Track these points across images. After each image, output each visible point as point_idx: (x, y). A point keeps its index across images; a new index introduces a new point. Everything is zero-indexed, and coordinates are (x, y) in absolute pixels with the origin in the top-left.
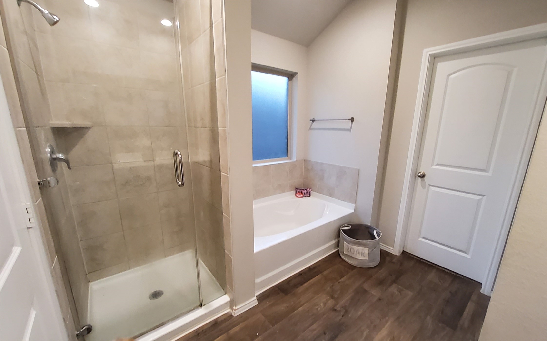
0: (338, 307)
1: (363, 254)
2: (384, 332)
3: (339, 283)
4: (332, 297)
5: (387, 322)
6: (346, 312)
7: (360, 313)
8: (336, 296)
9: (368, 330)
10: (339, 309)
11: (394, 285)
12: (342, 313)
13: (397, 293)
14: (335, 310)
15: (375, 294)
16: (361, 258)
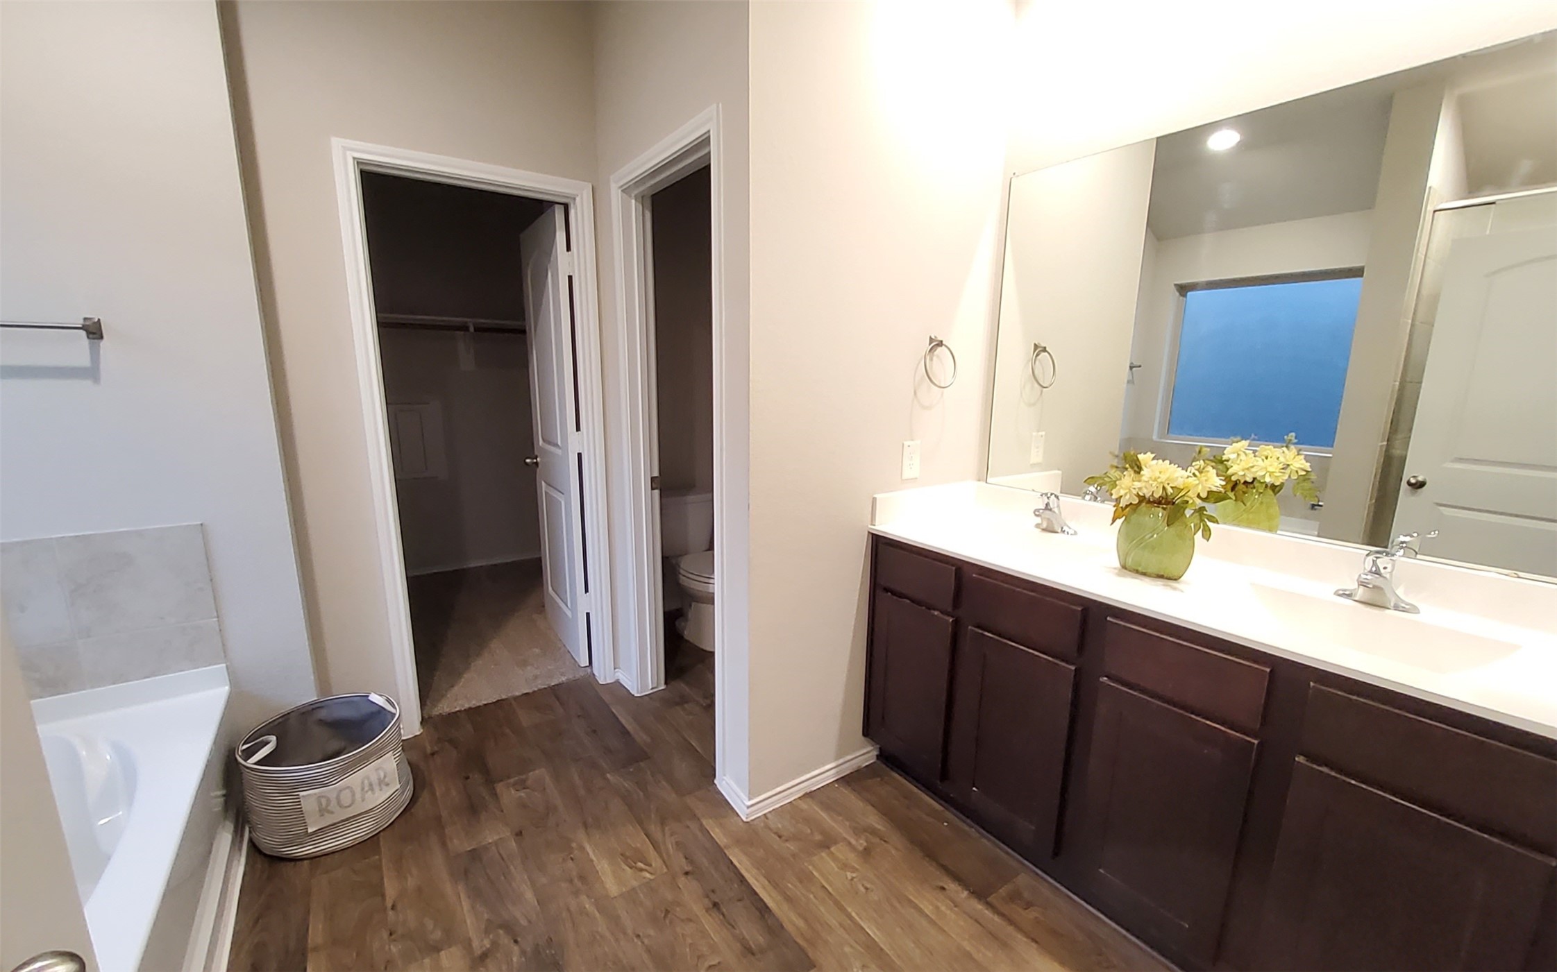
0: (480, 943)
1: (383, 783)
2: (603, 867)
3: (393, 907)
4: (436, 949)
5: (582, 848)
6: (510, 929)
7: (529, 895)
8: (438, 935)
9: (583, 898)
10: (487, 944)
11: (499, 787)
12: (505, 940)
13: (522, 794)
14: (484, 956)
15: (496, 838)
16: (381, 796)
